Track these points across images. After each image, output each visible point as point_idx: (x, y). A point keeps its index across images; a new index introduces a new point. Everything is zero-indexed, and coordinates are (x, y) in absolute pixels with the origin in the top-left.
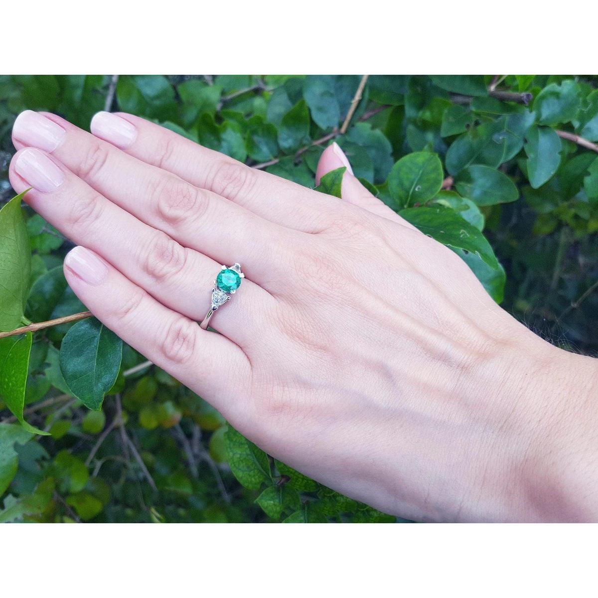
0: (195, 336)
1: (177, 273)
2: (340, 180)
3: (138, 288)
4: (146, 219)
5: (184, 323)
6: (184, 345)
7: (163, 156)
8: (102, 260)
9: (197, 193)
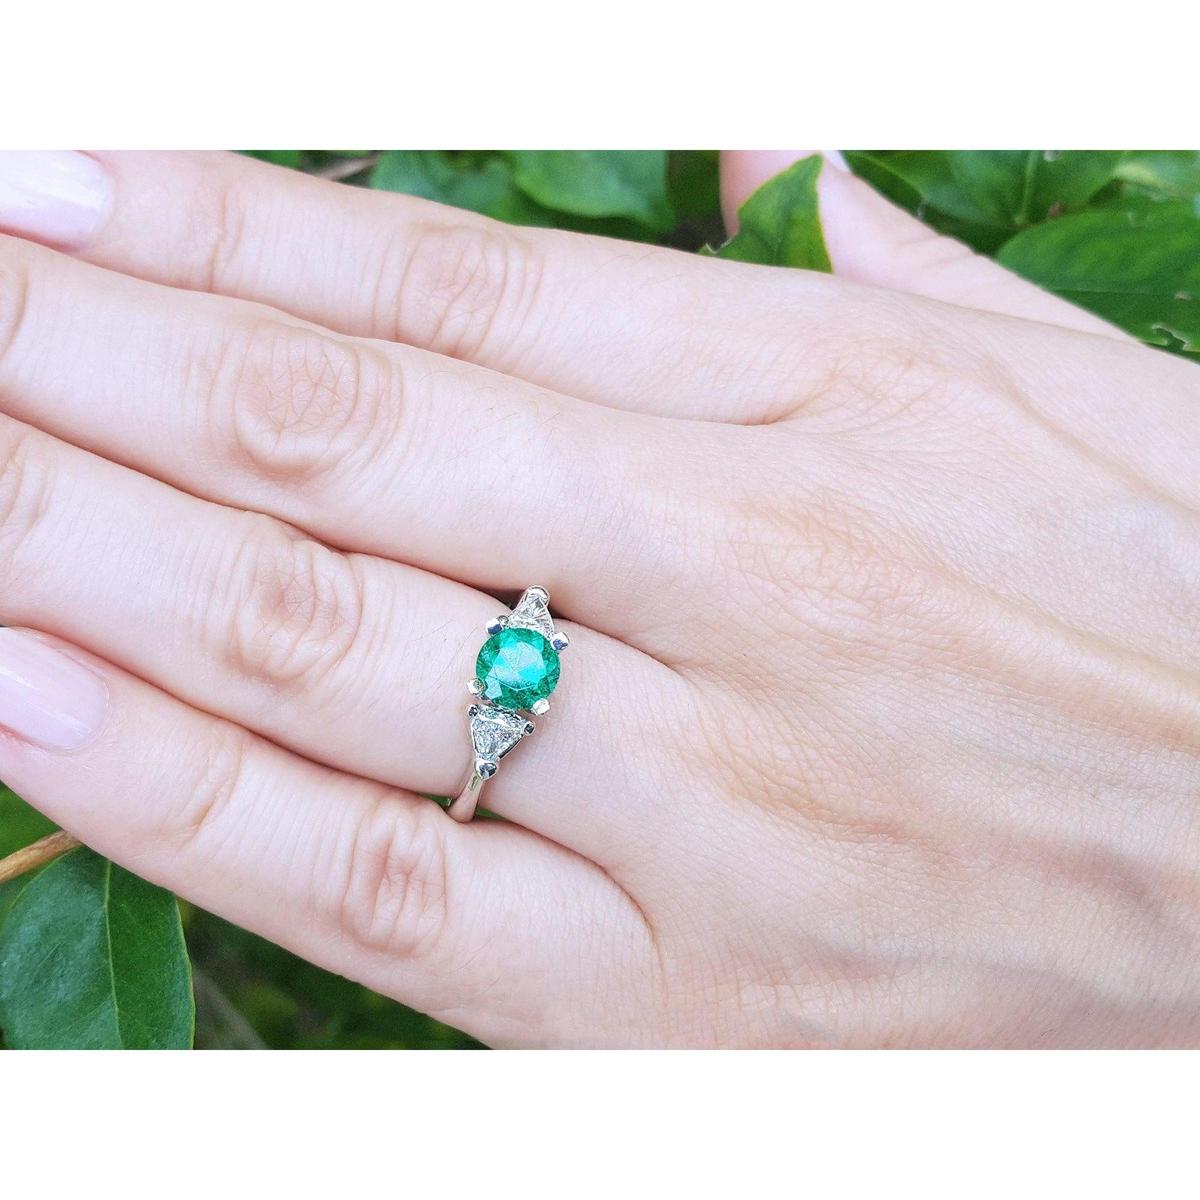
0: (444, 857)
1: (341, 657)
2: (811, 203)
3: (220, 726)
4: (200, 482)
5: (394, 818)
6: (412, 896)
7: (216, 248)
8: (82, 658)
9: (357, 361)
